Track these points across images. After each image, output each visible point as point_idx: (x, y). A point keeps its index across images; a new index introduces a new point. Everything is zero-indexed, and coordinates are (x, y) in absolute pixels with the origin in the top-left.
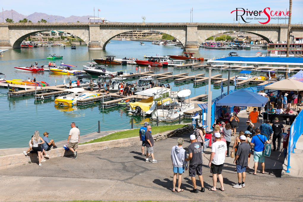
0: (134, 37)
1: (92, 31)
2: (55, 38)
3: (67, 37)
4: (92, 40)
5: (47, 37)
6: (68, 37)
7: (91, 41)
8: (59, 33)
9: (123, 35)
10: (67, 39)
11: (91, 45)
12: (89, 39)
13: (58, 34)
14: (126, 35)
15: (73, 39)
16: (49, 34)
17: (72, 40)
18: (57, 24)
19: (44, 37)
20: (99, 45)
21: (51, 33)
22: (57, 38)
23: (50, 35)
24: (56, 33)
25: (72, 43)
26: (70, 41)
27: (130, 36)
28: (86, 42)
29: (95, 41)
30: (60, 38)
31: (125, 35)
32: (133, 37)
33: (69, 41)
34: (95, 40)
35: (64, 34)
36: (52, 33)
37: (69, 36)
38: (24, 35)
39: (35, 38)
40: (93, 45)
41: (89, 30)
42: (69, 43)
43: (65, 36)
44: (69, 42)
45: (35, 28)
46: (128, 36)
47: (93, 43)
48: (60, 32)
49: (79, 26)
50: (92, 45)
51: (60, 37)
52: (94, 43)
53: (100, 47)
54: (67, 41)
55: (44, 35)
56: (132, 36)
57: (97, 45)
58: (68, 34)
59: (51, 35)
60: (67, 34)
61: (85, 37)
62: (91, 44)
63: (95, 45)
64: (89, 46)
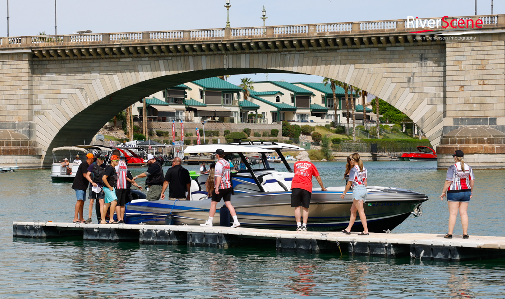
1: (459, 63)
2: (256, 135)
3: (313, 129)
4: (460, 115)
5: (222, 127)
6: (316, 130)
7: (456, 120)
8: (273, 113)
10: (309, 139)
11: (454, 142)
12: (440, 107)
13: (269, 118)
15: (340, 136)
16: (230, 113)
17: (336, 141)
18: (269, 32)
19: (207, 126)
20: (498, 142)
21: (237, 109)
22: (264, 135)
23: (232, 121)
24: (259, 112)
25: (333, 153)
26: (325, 146)
28: (426, 123)
29: (475, 121)
30: (280, 133)
33: (319, 148)
34: (475, 114)
35: (295, 118)
36: (244, 110)
37: (321, 127)
38: (102, 95)
39: (167, 133)
40: (468, 141)
41: (441, 59)
42: (320, 154)
43: (304, 124)
44: (323, 151)
45: (159, 58)
47: (468, 130)
48: (280, 109)
49: (387, 38)
50: (461, 142)
51: (279, 127)
52: (471, 127)
54: (313, 147)
55: (204, 118)
57: (491, 141)
58: (314, 118)
59: (237, 119)
60: (311, 118)
61: (422, 99)
62: (457, 135)
63: (475, 142)
64: (444, 147)
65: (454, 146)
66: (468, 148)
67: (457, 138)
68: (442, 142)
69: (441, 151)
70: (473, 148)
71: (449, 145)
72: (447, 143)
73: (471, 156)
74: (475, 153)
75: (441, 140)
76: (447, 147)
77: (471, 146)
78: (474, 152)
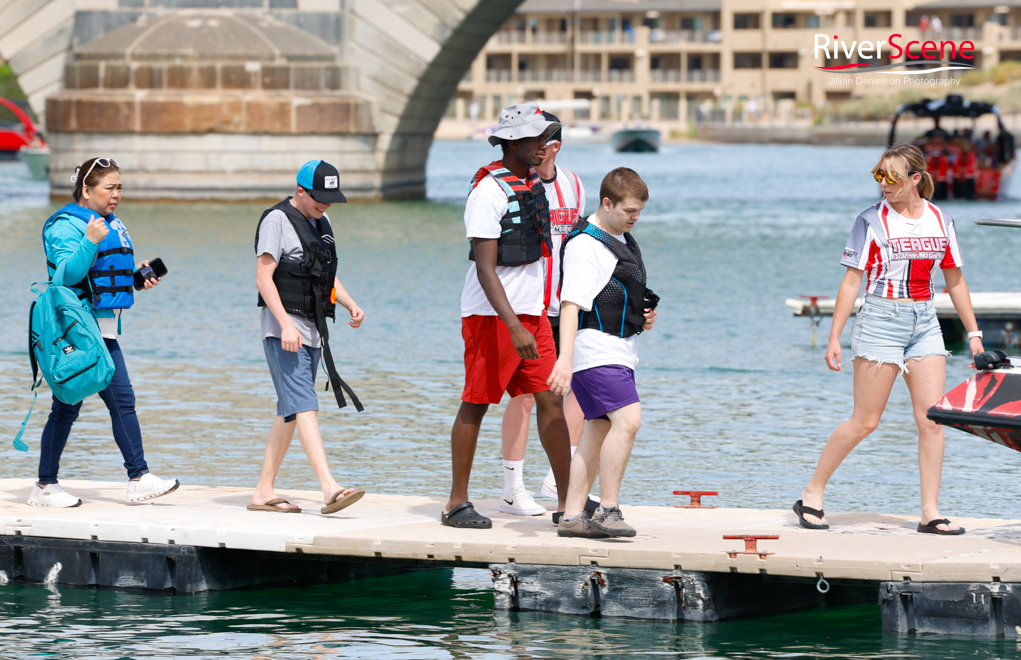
0: (748, 78)
9: (526, 63)
11: (119, 80)
14: (592, 62)
20: (307, 83)
27: (657, 62)
31: (554, 61)
32: (733, 82)
40: (179, 79)
46: (622, 63)
47: (179, 29)
50: (150, 80)
52: (194, 17)
53: (344, 120)
56: (696, 62)
57: (275, 79)
62: (132, 51)
63: (209, 80)
64: (79, 103)
65: (119, 96)
66: (179, 107)
67: (135, 65)
68: (69, 80)
69: (66, 120)
70: (200, 108)
71: (100, 94)
72: (91, 82)
73: (191, 143)
74: (211, 131)
75: (68, 71)
76: (92, 105)
77: (192, 98)
78: (205, 125)
